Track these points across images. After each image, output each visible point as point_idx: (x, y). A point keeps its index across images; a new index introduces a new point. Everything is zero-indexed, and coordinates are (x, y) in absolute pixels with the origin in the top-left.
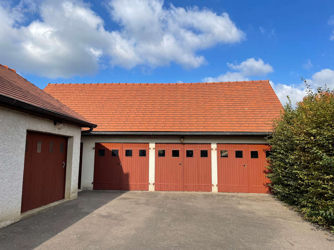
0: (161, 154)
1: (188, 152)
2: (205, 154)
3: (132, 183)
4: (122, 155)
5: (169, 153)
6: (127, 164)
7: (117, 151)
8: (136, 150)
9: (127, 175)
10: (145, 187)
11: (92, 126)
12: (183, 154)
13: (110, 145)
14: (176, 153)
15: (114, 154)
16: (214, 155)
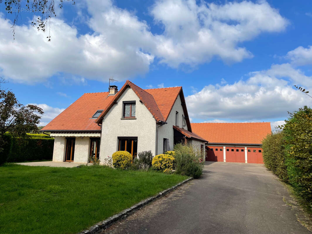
0: (228, 150)
1: (237, 150)
2: (243, 150)
3: (218, 159)
4: (214, 150)
5: (230, 150)
6: (216, 153)
7: (213, 149)
8: (219, 149)
9: (216, 157)
10: (223, 160)
11: (208, 142)
12: (235, 150)
13: (210, 147)
14: (233, 150)
15: (212, 150)
16: (246, 151)
